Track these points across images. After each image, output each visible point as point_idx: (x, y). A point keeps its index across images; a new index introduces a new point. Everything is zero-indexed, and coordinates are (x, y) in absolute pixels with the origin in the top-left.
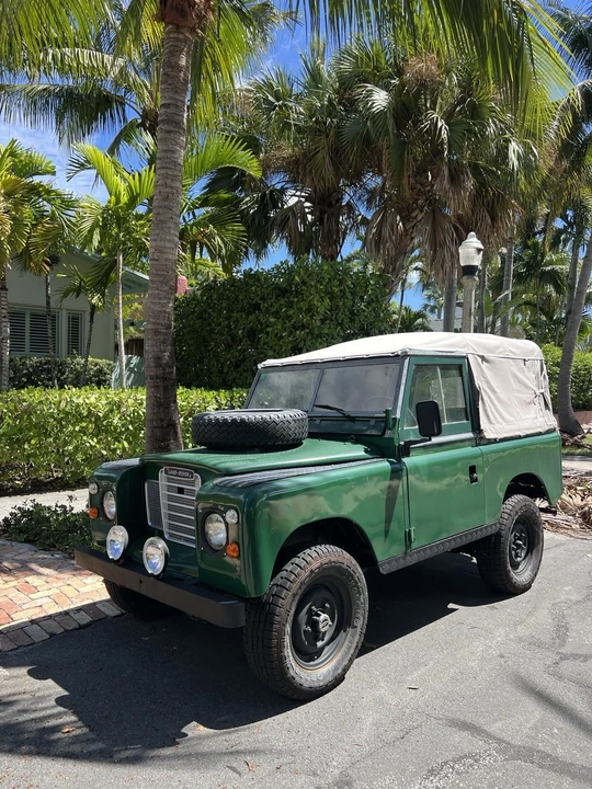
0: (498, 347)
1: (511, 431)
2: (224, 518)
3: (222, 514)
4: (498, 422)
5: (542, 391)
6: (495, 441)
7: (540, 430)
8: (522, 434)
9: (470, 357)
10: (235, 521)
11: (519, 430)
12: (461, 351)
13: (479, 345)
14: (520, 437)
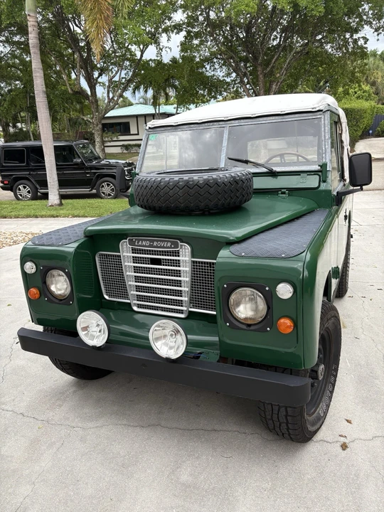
10: (290, 295)
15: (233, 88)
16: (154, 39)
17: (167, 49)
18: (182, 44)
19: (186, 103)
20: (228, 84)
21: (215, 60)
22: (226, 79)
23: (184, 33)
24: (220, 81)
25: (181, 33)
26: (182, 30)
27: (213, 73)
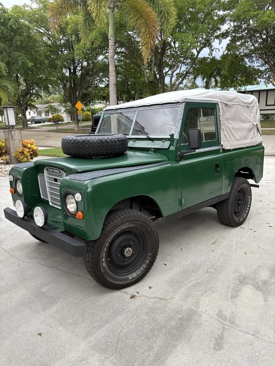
0: (235, 98)
1: (239, 145)
2: (74, 197)
3: (74, 195)
4: (232, 140)
5: (257, 123)
6: (229, 150)
7: (254, 144)
8: (244, 147)
9: (219, 103)
10: (80, 199)
11: (243, 144)
12: (214, 100)
13: (224, 97)
14: (243, 148)
15: (265, 75)
16: (207, 44)
17: (217, 50)
18: (228, 45)
19: (227, 87)
20: (261, 72)
21: (253, 55)
22: (260, 68)
23: (229, 38)
24: (255, 70)
25: (227, 38)
26: (228, 36)
27: (250, 64)
